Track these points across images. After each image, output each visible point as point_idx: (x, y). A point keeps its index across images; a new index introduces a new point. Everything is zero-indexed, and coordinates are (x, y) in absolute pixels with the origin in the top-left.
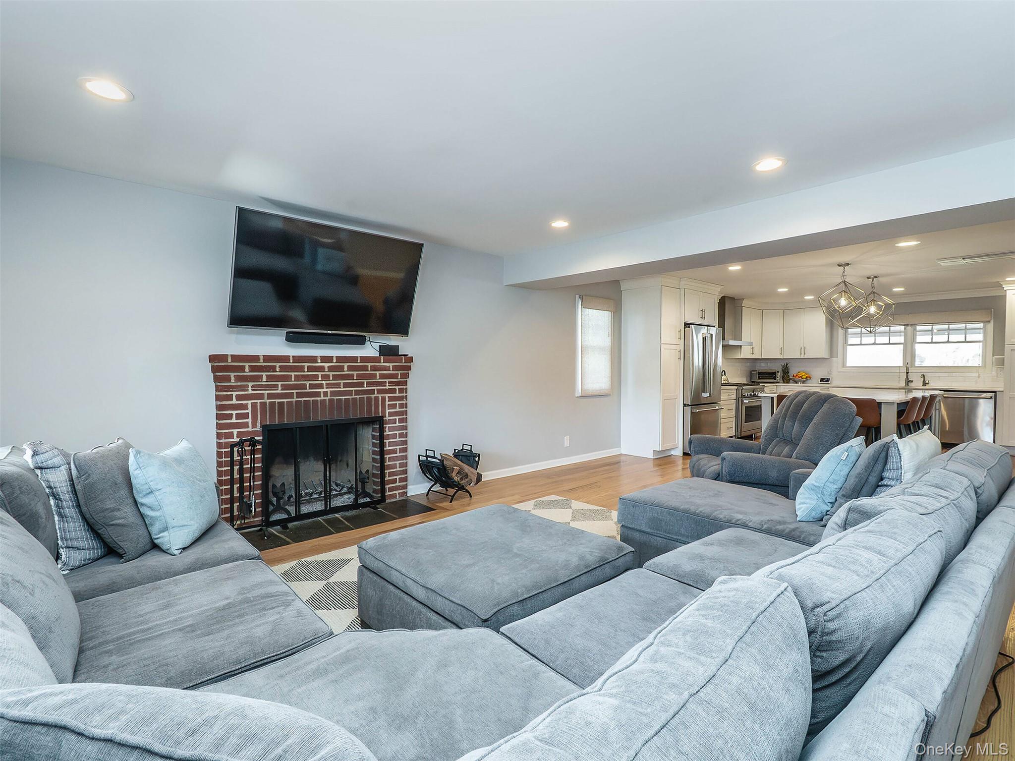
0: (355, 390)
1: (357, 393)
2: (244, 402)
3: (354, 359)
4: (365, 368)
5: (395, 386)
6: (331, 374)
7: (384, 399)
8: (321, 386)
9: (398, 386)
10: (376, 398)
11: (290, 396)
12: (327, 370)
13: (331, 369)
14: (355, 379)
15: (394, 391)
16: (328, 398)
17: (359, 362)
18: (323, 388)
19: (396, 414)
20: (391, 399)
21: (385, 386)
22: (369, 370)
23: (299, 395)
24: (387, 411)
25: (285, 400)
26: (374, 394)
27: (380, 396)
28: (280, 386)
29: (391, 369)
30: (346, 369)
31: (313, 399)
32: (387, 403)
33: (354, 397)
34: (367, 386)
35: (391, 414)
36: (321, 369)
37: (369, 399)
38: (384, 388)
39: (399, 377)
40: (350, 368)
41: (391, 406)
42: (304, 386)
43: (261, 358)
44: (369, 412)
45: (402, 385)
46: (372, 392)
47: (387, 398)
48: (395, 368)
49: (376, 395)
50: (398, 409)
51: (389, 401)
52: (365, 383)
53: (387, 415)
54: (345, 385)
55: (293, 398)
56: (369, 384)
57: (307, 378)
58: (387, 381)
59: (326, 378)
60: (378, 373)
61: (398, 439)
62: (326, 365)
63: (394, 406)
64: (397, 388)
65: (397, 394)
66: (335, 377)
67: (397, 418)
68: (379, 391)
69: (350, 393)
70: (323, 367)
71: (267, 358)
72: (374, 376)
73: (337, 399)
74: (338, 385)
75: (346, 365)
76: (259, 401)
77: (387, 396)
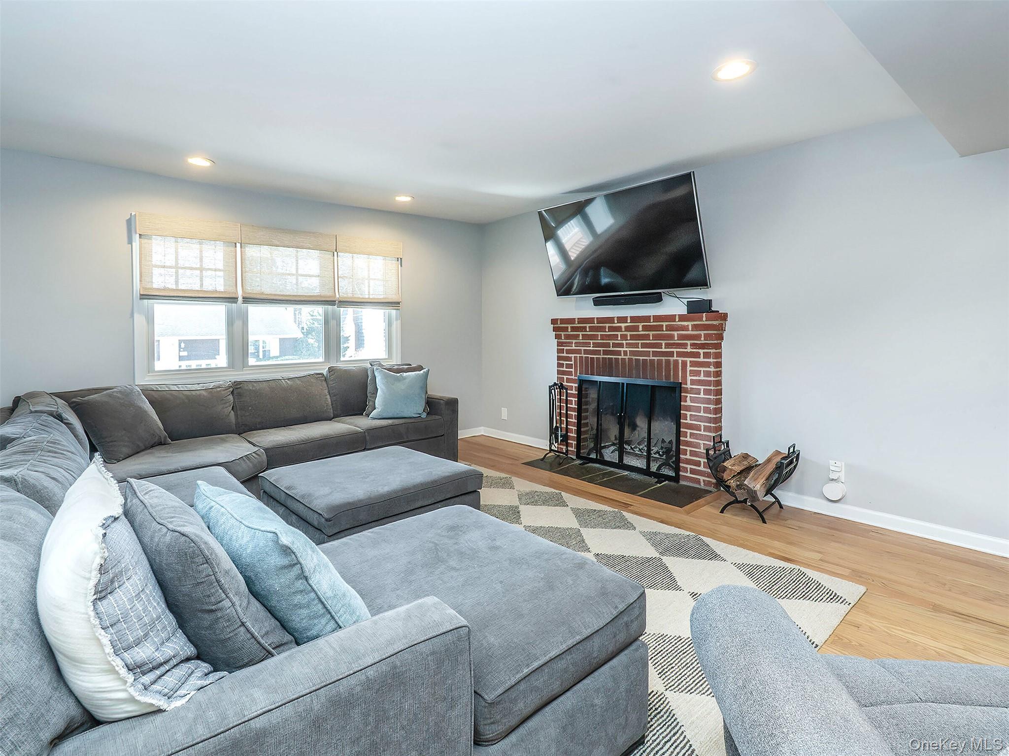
0: (653, 351)
1: (655, 354)
2: (570, 355)
3: (646, 319)
4: (660, 328)
5: (697, 349)
6: (629, 333)
7: (684, 364)
8: (621, 345)
9: (704, 349)
10: (676, 362)
11: (598, 352)
12: (623, 330)
13: (628, 329)
14: (651, 339)
15: (697, 355)
16: (627, 357)
17: (652, 321)
18: (623, 347)
19: (700, 382)
20: (693, 364)
21: (686, 348)
22: (664, 330)
23: (605, 353)
24: (689, 378)
25: (595, 356)
26: (673, 357)
27: (680, 359)
28: (592, 344)
29: (690, 329)
30: (641, 329)
31: (615, 357)
32: (689, 368)
33: (652, 358)
34: (665, 348)
35: (693, 382)
36: (619, 329)
37: (668, 362)
38: (686, 350)
39: (702, 339)
40: (645, 328)
41: (693, 373)
42: (608, 345)
43: (577, 320)
44: (668, 376)
45: (707, 349)
46: (671, 354)
47: (688, 363)
48: (695, 327)
49: (675, 358)
50: (702, 378)
51: (690, 366)
52: (663, 344)
53: (689, 382)
54: (644, 346)
55: (600, 355)
56: (667, 346)
57: (610, 337)
58: (689, 342)
59: (624, 337)
60: (676, 333)
61: (702, 414)
62: (623, 325)
63: (698, 373)
64: (701, 351)
65: (701, 359)
66: (633, 337)
67: (702, 388)
68: (680, 354)
69: (647, 354)
70: (620, 327)
71: (582, 321)
72: (672, 337)
73: (635, 359)
74: (636, 346)
75: (641, 325)
76: (578, 355)
77: (688, 360)
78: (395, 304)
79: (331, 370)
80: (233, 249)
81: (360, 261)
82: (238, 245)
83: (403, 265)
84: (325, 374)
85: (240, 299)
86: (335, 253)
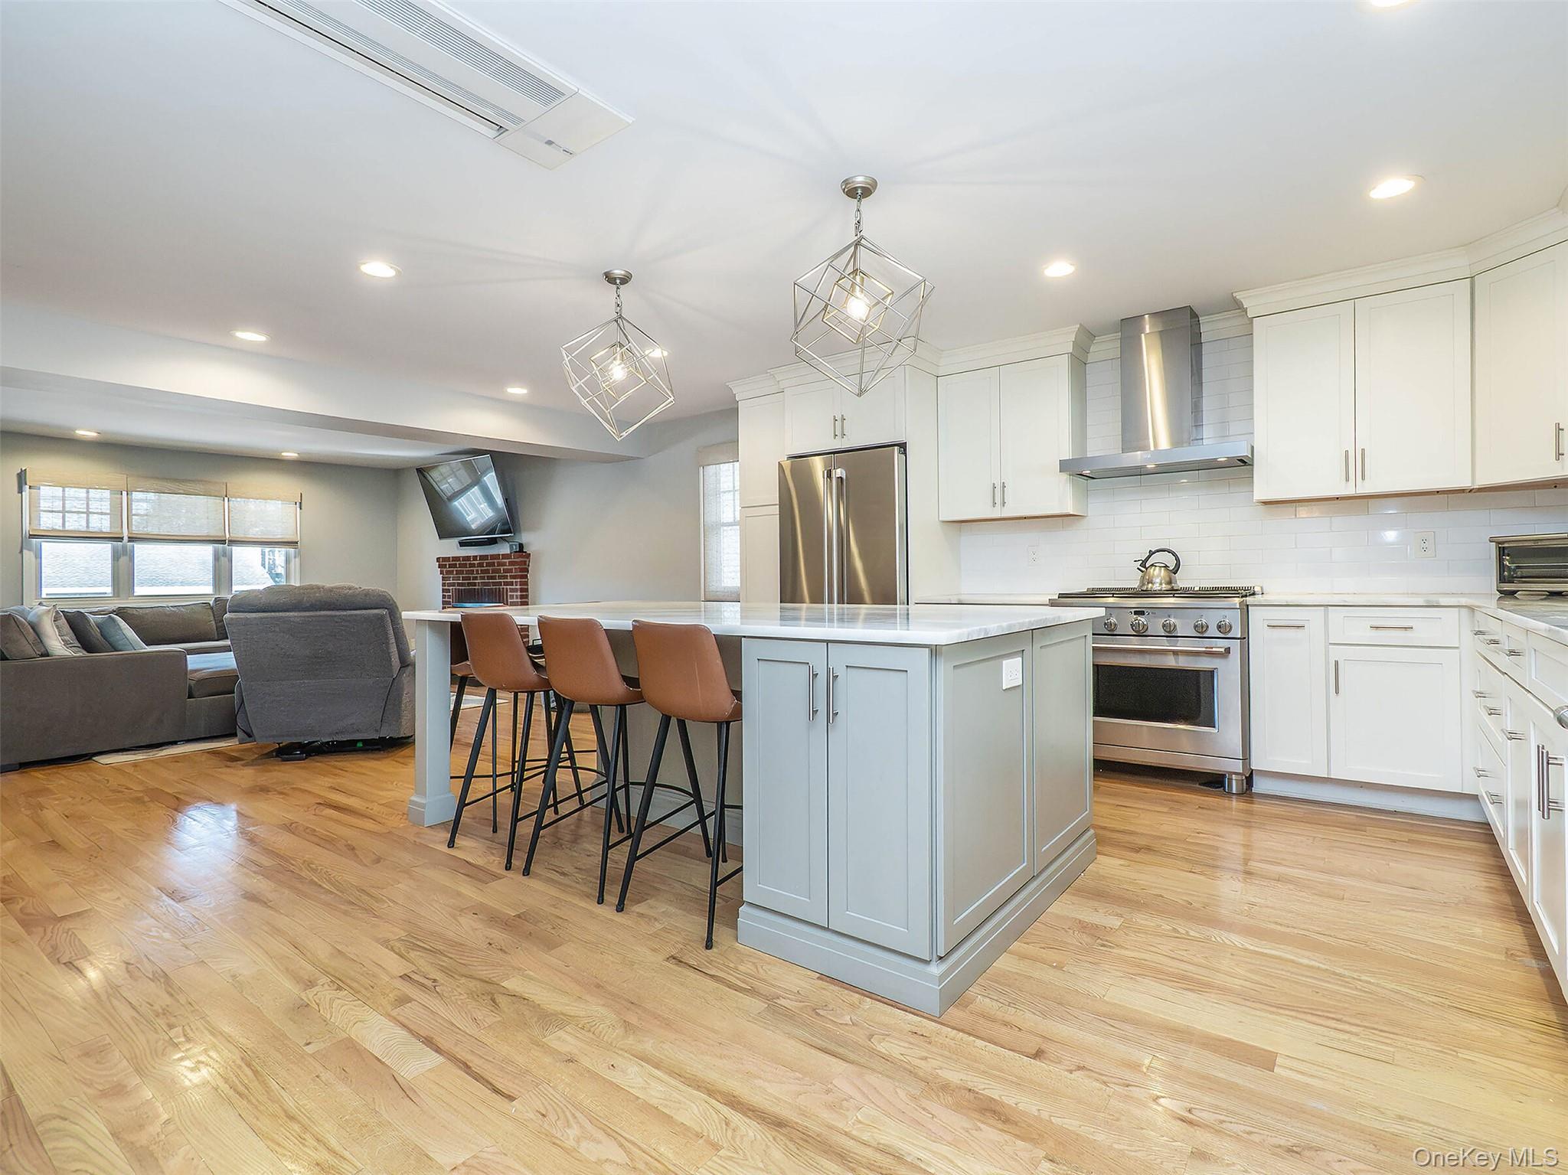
0: (492, 582)
1: (494, 584)
3: (487, 557)
4: (494, 564)
6: (480, 569)
8: (476, 578)
9: (515, 579)
11: (464, 585)
12: (476, 566)
13: (479, 565)
14: (491, 572)
15: (513, 584)
16: (480, 587)
17: (489, 559)
18: (477, 580)
21: (508, 579)
22: (496, 566)
23: (468, 584)
26: (502, 585)
27: (505, 587)
28: (461, 578)
30: (485, 565)
31: (473, 587)
32: (509, 594)
33: (492, 587)
34: (498, 579)
37: (500, 590)
39: (514, 572)
42: (470, 578)
43: (448, 556)
47: (509, 589)
51: (510, 592)
52: (497, 576)
54: (487, 578)
57: (470, 572)
58: (508, 574)
59: (477, 572)
60: (502, 568)
62: (476, 562)
65: (515, 587)
66: (482, 572)
68: (505, 584)
71: (454, 559)
72: (500, 571)
73: (484, 589)
74: (484, 578)
75: (485, 562)
77: (509, 587)
78: (293, 544)
79: (216, 600)
80: (119, 496)
81: (252, 505)
82: (124, 493)
83: (303, 508)
84: (211, 603)
85: (126, 539)
86: (226, 499)
